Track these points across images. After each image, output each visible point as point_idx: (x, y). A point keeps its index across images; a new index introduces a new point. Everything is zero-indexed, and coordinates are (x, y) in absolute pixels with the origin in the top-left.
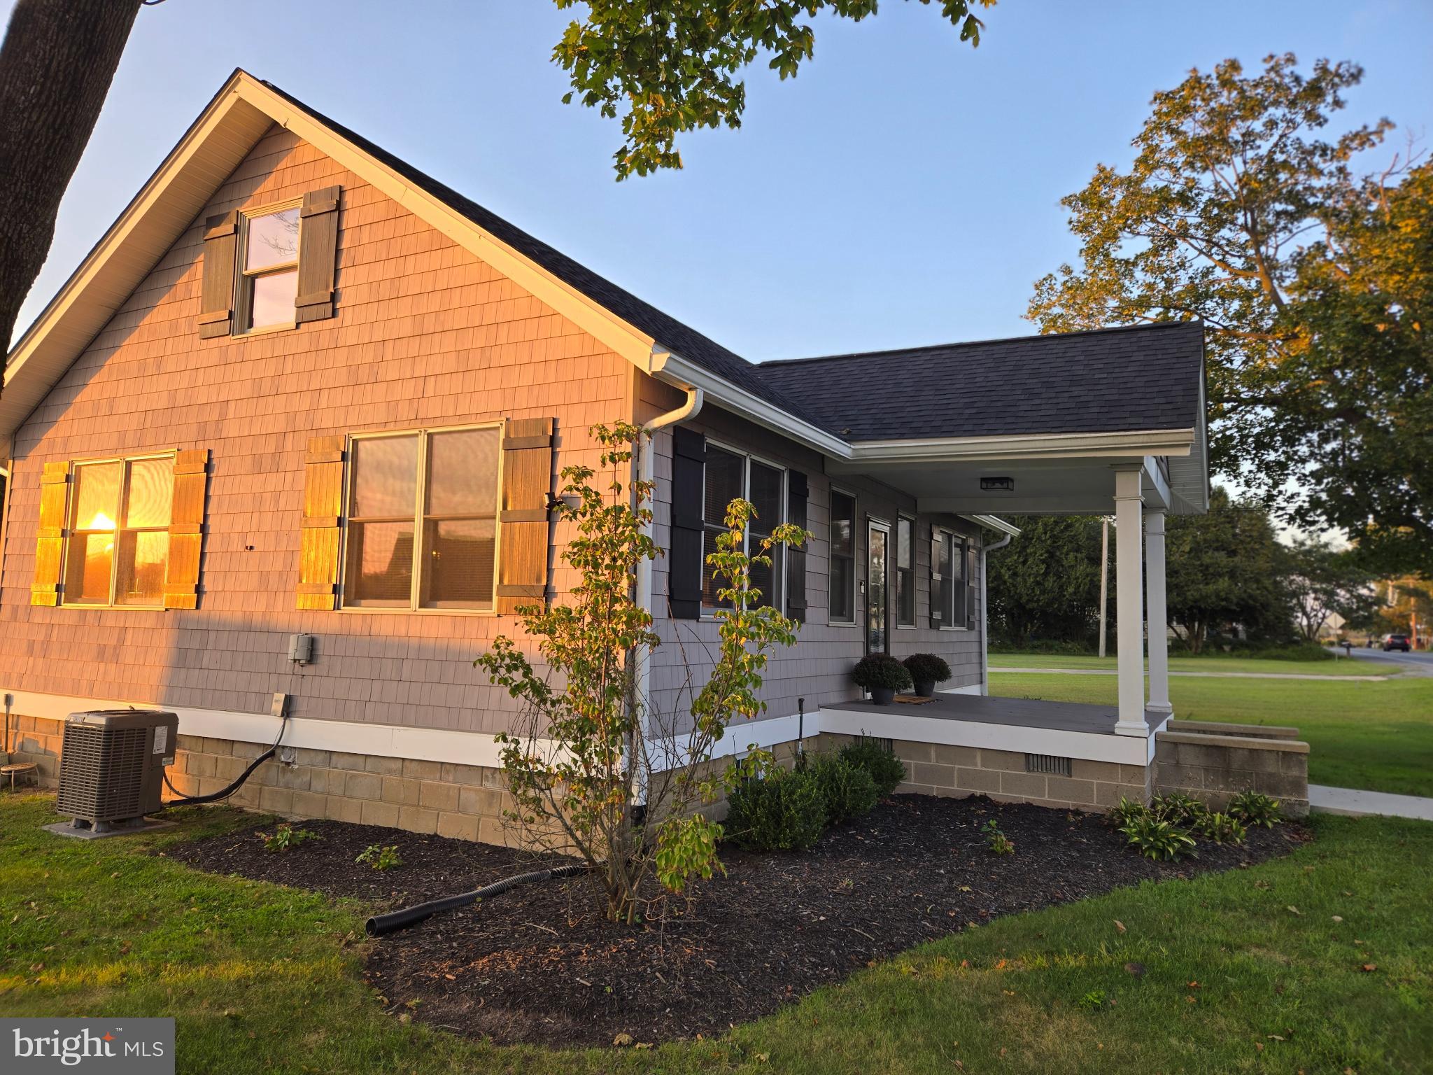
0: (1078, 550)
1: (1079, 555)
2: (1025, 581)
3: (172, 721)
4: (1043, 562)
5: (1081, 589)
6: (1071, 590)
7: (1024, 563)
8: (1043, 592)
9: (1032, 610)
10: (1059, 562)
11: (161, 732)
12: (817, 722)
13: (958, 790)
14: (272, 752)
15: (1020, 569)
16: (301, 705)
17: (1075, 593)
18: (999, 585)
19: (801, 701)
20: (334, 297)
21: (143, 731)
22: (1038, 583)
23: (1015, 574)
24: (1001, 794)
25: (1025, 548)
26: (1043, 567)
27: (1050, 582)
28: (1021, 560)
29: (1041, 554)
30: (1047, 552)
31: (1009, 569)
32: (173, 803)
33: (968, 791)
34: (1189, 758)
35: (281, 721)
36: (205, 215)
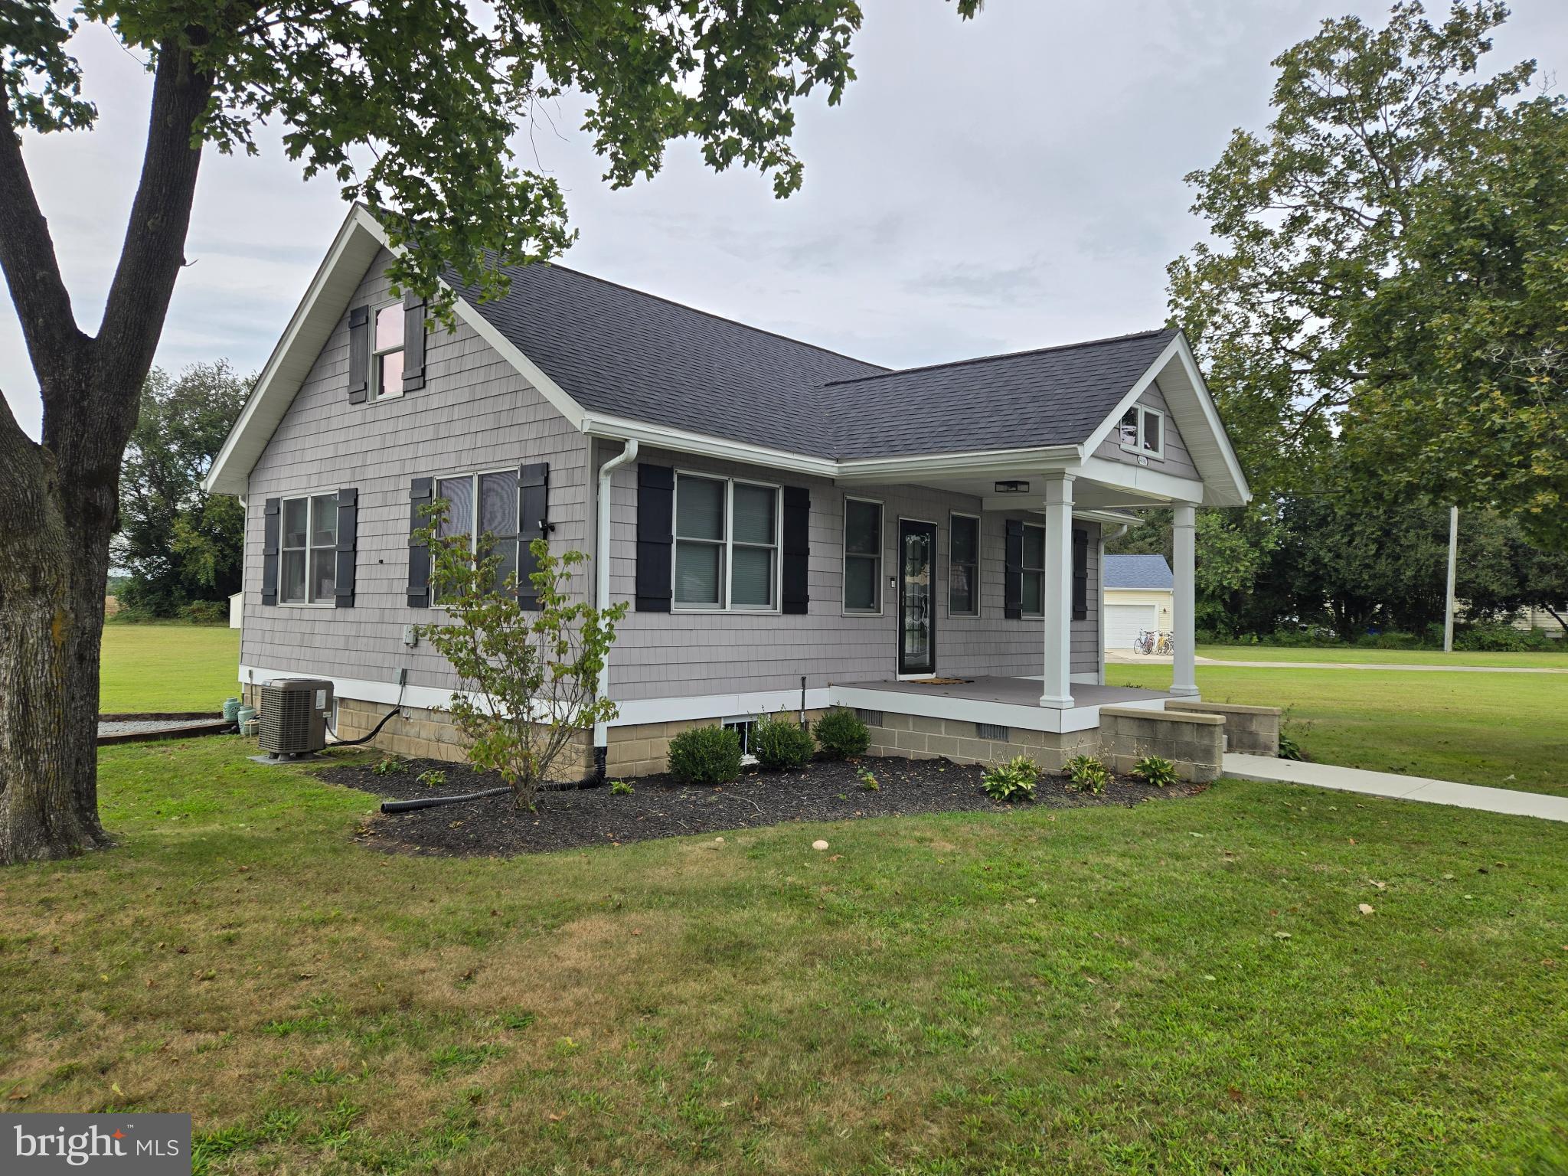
0: (1423, 526)
1: (1422, 533)
2: (1349, 564)
3: (329, 687)
4: (1375, 541)
5: (1423, 572)
6: (1409, 573)
7: (1350, 543)
8: (1373, 577)
9: (1360, 597)
10: (1396, 540)
11: (321, 695)
12: (820, 698)
13: (928, 753)
14: (397, 710)
15: (1344, 551)
16: (411, 676)
17: (1415, 577)
18: (1317, 570)
19: (804, 679)
20: (424, 371)
21: (308, 693)
22: (1367, 566)
23: (1338, 556)
24: (958, 757)
25: (1350, 526)
26: (1373, 547)
27: (1383, 566)
28: (1345, 540)
29: (1372, 530)
30: (1380, 529)
31: (1330, 551)
32: (333, 744)
33: (935, 755)
34: (1126, 729)
35: (399, 687)
36: (351, 308)
